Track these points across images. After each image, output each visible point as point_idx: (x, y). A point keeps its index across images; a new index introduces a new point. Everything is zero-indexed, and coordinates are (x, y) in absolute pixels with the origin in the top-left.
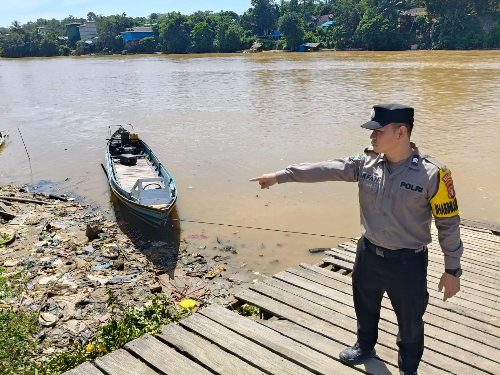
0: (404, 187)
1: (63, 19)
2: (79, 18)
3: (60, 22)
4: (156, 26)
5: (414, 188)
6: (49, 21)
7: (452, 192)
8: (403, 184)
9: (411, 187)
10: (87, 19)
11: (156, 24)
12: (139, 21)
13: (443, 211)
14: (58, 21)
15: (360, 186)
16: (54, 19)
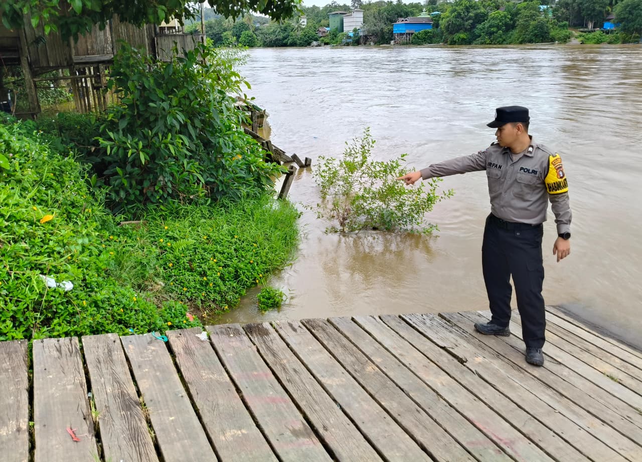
0: (523, 171)
1: (324, 6)
2: (342, 4)
3: (321, 9)
4: (437, 16)
5: (531, 171)
6: (308, 8)
7: (561, 173)
8: (522, 169)
9: (528, 171)
10: (350, 5)
11: (437, 12)
12: (413, 7)
13: (553, 189)
14: (319, 8)
15: (488, 173)
16: (314, 6)
